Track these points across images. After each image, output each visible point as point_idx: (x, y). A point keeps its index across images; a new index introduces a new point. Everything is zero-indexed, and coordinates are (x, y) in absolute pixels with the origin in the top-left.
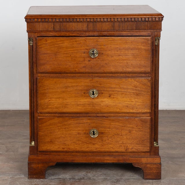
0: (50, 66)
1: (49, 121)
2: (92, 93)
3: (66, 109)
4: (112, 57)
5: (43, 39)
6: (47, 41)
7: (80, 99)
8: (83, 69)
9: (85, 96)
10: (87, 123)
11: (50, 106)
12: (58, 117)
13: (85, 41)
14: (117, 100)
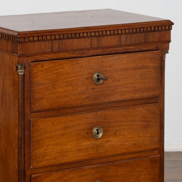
0: (48, 101)
1: (47, 179)
2: (96, 132)
3: (66, 158)
4: (119, 81)
5: (39, 64)
6: (43, 67)
7: (82, 142)
8: (86, 100)
9: (88, 138)
10: (91, 174)
11: (46, 157)
12: (57, 171)
13: (89, 62)
14: (124, 137)
